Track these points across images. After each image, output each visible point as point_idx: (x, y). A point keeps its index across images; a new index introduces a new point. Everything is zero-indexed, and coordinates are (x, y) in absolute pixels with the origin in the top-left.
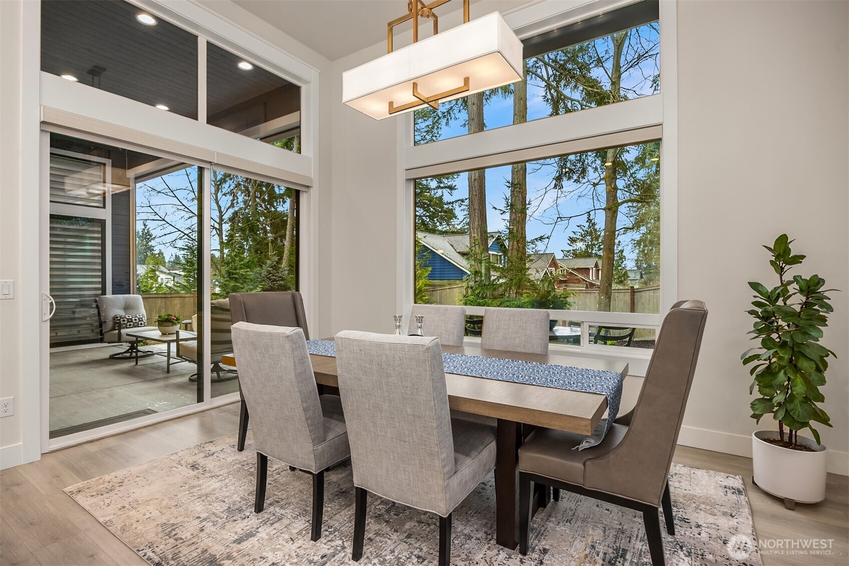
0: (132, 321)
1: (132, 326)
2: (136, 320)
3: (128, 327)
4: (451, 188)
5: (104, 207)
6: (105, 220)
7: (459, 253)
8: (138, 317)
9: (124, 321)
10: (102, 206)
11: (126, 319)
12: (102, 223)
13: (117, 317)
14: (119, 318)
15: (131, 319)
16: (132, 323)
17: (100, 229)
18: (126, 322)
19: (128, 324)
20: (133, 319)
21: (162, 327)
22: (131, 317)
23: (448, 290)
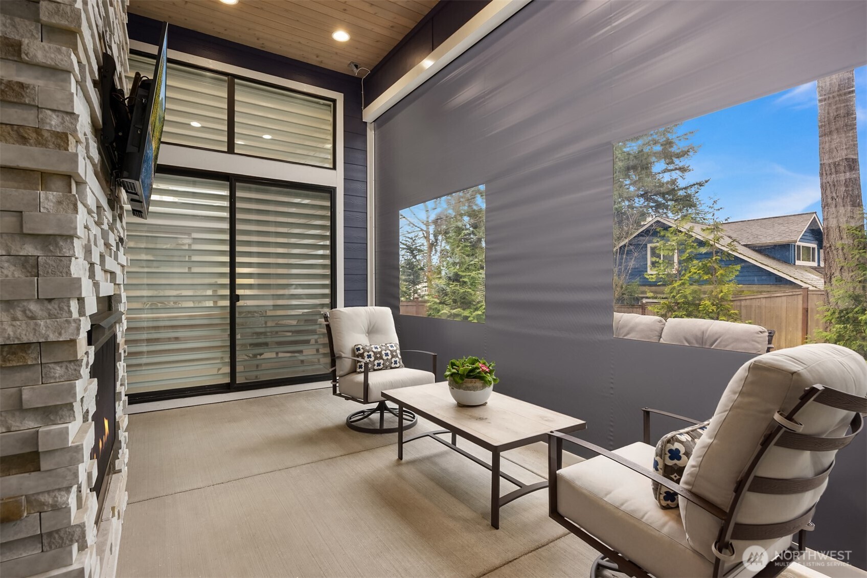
0: (381, 358)
1: (382, 366)
2: (387, 355)
3: (376, 367)
4: (683, 170)
5: (334, 168)
6: (336, 188)
7: (744, 245)
8: (390, 348)
9: (369, 356)
10: (332, 167)
11: (372, 354)
12: (331, 192)
13: (358, 349)
14: (362, 351)
15: (380, 353)
16: (381, 361)
17: (328, 204)
18: (372, 359)
19: (376, 362)
20: (383, 352)
21: (461, 391)
22: (379, 350)
23: (764, 300)
